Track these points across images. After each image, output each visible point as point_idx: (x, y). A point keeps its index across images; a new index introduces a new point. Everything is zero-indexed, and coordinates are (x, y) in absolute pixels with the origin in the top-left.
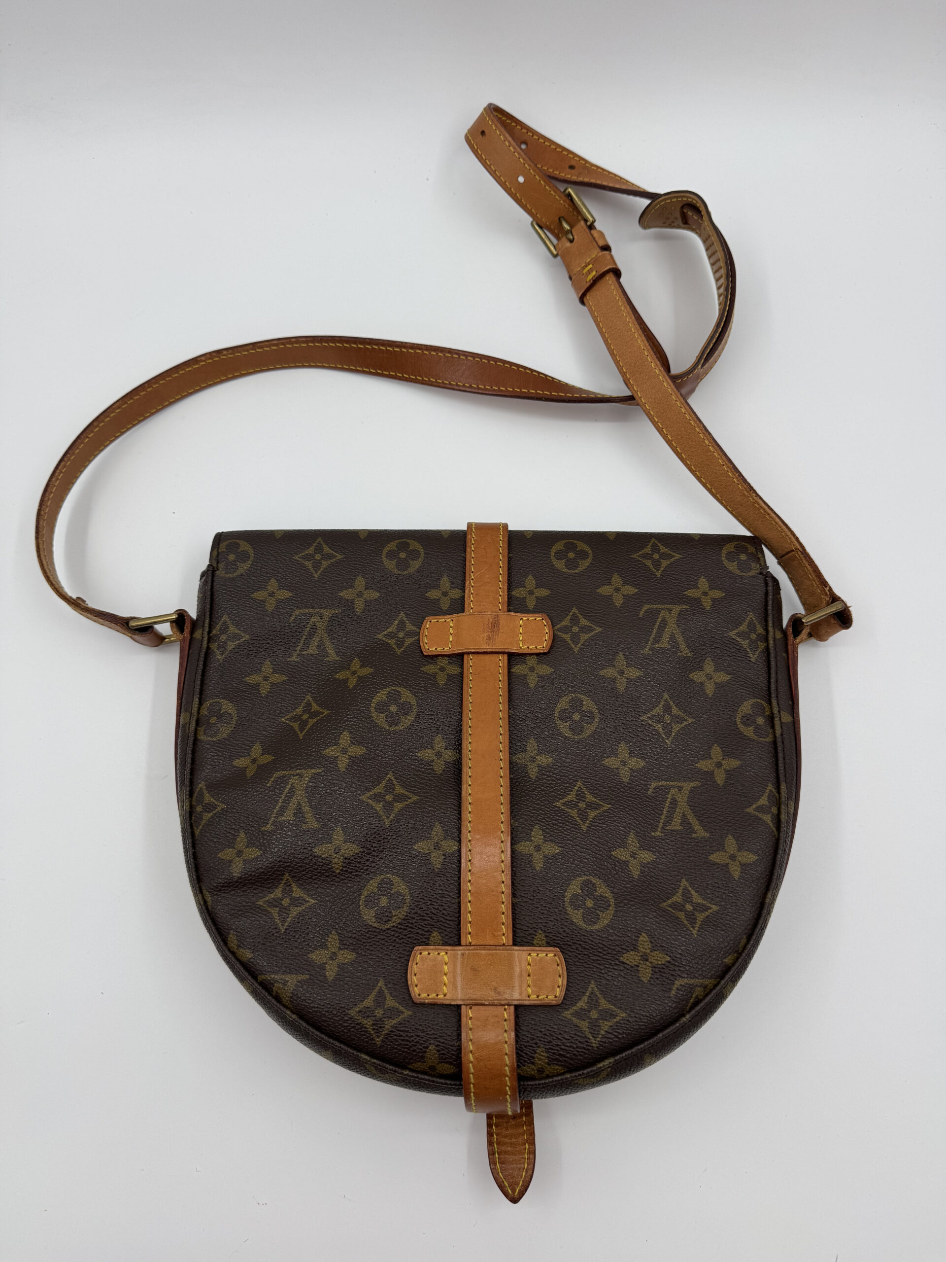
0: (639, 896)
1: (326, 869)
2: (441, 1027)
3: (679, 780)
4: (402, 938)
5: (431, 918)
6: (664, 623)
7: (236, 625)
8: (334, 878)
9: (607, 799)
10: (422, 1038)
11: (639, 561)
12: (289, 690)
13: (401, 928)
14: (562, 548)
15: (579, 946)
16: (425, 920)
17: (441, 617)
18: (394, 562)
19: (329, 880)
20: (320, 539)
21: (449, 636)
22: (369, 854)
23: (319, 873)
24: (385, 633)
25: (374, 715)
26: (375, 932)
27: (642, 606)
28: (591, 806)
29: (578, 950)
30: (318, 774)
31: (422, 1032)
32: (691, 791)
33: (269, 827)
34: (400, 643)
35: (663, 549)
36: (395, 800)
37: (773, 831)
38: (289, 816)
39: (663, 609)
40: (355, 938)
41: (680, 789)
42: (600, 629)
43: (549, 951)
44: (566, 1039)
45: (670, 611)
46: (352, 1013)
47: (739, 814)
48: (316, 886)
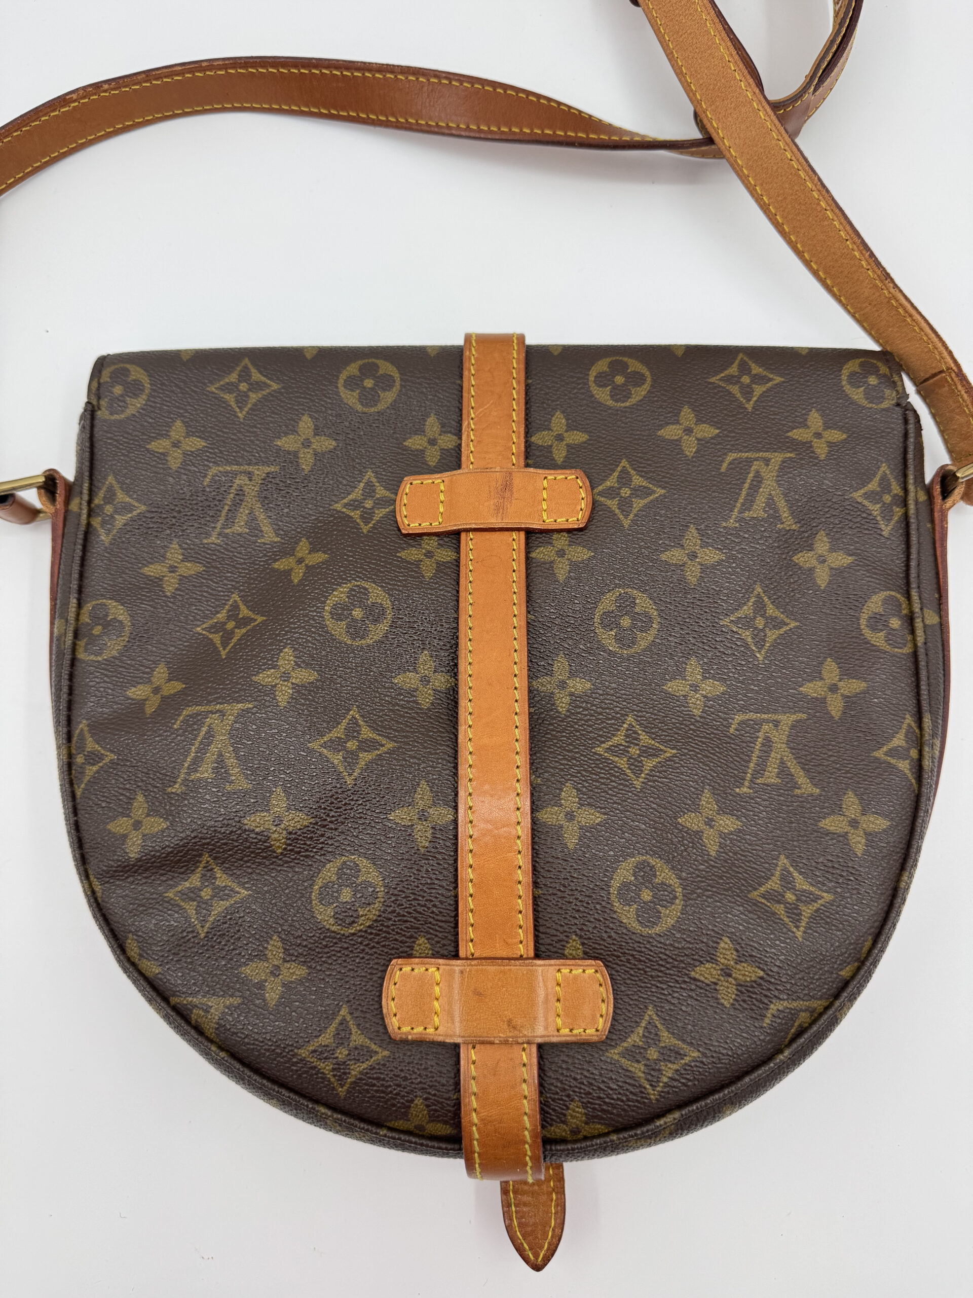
0: (718, 883)
1: (263, 847)
2: (431, 1072)
3: (775, 712)
4: (374, 947)
5: (415, 918)
6: (758, 480)
7: (127, 491)
8: (274, 860)
9: (670, 741)
10: (404, 1088)
11: (720, 386)
12: (208, 587)
13: (371, 933)
14: (605, 369)
15: (630, 958)
16: (407, 921)
17: (426, 476)
18: (356, 394)
19: (267, 863)
20: (246, 361)
21: (438, 505)
22: (324, 826)
23: (252, 852)
24: (345, 501)
25: (329, 622)
26: (335, 938)
27: (725, 454)
28: (648, 752)
29: (630, 963)
30: (248, 710)
31: (404, 1081)
32: (793, 727)
33: (177, 788)
34: (367, 516)
35: (756, 369)
36: (360, 748)
37: (912, 784)
38: (206, 772)
39: (756, 459)
40: (306, 946)
41: (776, 724)
42: (663, 491)
43: (588, 965)
44: (612, 1089)
45: (767, 461)
46: (303, 1053)
47: (863, 760)
48: (250, 870)
